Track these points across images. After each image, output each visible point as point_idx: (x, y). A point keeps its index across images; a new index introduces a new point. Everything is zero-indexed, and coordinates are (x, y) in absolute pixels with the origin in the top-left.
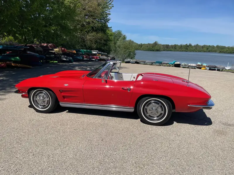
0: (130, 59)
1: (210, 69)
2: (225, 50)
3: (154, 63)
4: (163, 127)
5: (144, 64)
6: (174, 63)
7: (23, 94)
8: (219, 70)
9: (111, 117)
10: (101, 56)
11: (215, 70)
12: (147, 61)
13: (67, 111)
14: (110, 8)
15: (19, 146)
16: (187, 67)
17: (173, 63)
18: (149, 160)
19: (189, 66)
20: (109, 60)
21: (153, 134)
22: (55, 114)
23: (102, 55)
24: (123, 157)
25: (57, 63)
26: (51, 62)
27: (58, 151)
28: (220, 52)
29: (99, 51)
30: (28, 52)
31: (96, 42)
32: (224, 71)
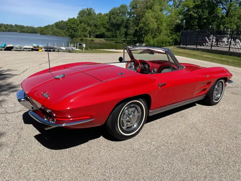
1: (46, 51)
2: (26, 30)
6: (5, 45)
8: (54, 51)
11: (50, 51)
16: (22, 49)
17: (3, 46)
19: (25, 48)
28: (21, 32)
32: (60, 51)
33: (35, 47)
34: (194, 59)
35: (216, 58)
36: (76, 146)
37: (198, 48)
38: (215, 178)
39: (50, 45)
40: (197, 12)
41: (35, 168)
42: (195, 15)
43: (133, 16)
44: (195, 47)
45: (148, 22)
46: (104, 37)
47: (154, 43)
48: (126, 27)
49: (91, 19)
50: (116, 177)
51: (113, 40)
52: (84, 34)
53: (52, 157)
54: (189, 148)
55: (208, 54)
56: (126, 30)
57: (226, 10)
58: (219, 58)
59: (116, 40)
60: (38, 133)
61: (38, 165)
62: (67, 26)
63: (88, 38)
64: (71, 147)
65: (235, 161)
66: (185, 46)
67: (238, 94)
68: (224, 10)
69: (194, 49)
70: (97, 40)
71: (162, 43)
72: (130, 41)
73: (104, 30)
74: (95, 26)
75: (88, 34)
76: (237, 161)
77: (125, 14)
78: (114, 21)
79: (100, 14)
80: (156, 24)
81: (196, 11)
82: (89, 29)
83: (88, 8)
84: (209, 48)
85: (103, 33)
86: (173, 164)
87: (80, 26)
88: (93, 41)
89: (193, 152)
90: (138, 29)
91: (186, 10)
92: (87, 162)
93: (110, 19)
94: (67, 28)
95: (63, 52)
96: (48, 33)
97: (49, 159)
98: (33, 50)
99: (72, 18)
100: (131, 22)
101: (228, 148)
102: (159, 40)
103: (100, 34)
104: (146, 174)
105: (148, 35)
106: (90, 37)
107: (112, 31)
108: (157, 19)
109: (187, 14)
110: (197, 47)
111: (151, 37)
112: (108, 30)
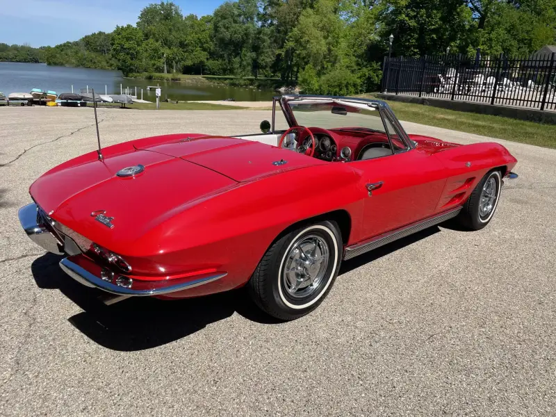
1: (64, 104)
2: (11, 54)
8: (83, 105)
11: (75, 105)
16: (5, 102)
19: (12, 99)
32: (101, 106)
33: (37, 96)
34: (415, 124)
35: (464, 120)
36: (178, 340)
37: (424, 100)
38: (512, 402)
39: (73, 91)
40: (415, 17)
41: (83, 399)
42: (413, 23)
43: (272, 24)
44: (415, 95)
45: (306, 38)
46: (203, 70)
47: (320, 86)
48: (256, 48)
49: (170, 30)
50: (286, 412)
51: (226, 79)
52: (154, 65)
53: (121, 371)
54: (441, 332)
55: (447, 113)
56: (254, 55)
57: (479, 12)
58: (471, 121)
59: (232, 79)
60: (77, 310)
61: (88, 393)
62: (113, 44)
63: (165, 75)
64: (165, 343)
65: (549, 358)
66: (394, 94)
67: (526, 203)
68: (476, 13)
69: (413, 101)
70: (188, 79)
71: (339, 86)
72: (266, 80)
73: (203, 56)
74: (182, 45)
75: (165, 65)
76: (553, 359)
77: (252, 19)
78: (227, 35)
79: (192, 18)
80: (323, 42)
81: (412, 14)
82: (166, 52)
83: (163, 3)
84: (448, 98)
85: (202, 62)
86: (413, 373)
87: (144, 45)
88: (177, 80)
89: (452, 342)
90: (283, 54)
91: (391, 12)
92: (210, 378)
93: (216, 28)
94: (114, 50)
95: (107, 106)
96: (67, 62)
97: (116, 375)
98: (31, 102)
99: (125, 26)
100: (266, 38)
101: (527, 330)
102: (332, 80)
103: (194, 65)
104: (356, 400)
105: (307, 67)
106: (168, 72)
107: (222, 57)
108: (327, 30)
109: (393, 21)
110: (420, 96)
111: (313, 73)
112: (212, 55)
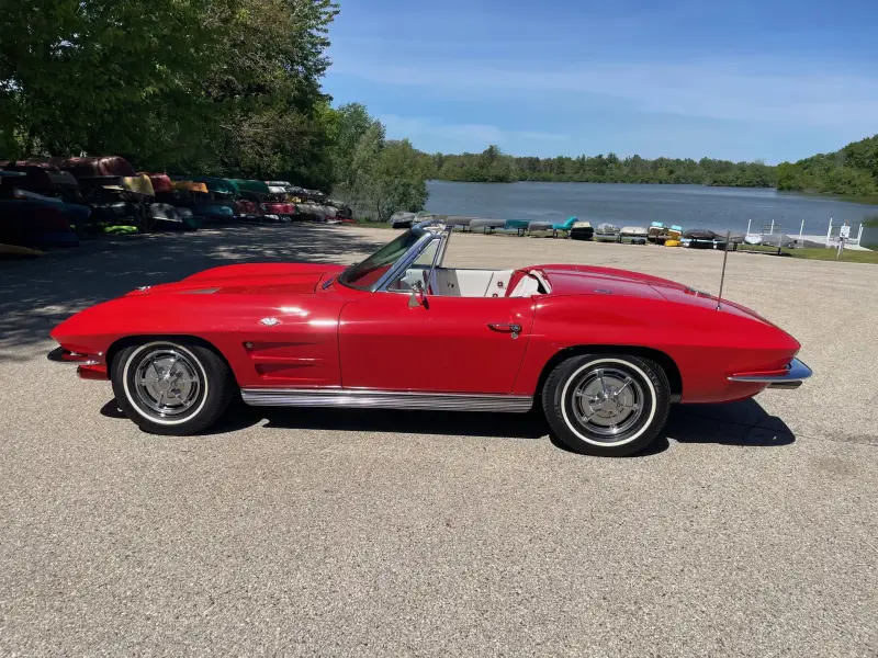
0: (411, 214)
1: (694, 245)
2: (730, 176)
3: (502, 226)
4: (641, 460)
5: (464, 231)
6: (572, 224)
7: (88, 362)
8: (721, 247)
9: (441, 436)
10: (302, 202)
11: (710, 246)
12: (475, 221)
13: (266, 421)
14: (324, 17)
15: (138, 570)
16: (615, 237)
17: (565, 225)
18: (646, 585)
19: (624, 234)
20: (333, 219)
21: (617, 489)
22: (222, 435)
23: (305, 199)
24: (550, 578)
25: (134, 232)
26: (109, 229)
27: (299, 579)
28: (715, 182)
29: (294, 183)
30: (21, 193)
31: (278, 148)
32: (742, 249)
33: (656, 232)
96: (809, 185)
